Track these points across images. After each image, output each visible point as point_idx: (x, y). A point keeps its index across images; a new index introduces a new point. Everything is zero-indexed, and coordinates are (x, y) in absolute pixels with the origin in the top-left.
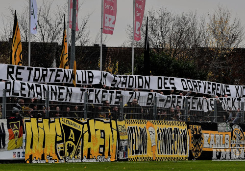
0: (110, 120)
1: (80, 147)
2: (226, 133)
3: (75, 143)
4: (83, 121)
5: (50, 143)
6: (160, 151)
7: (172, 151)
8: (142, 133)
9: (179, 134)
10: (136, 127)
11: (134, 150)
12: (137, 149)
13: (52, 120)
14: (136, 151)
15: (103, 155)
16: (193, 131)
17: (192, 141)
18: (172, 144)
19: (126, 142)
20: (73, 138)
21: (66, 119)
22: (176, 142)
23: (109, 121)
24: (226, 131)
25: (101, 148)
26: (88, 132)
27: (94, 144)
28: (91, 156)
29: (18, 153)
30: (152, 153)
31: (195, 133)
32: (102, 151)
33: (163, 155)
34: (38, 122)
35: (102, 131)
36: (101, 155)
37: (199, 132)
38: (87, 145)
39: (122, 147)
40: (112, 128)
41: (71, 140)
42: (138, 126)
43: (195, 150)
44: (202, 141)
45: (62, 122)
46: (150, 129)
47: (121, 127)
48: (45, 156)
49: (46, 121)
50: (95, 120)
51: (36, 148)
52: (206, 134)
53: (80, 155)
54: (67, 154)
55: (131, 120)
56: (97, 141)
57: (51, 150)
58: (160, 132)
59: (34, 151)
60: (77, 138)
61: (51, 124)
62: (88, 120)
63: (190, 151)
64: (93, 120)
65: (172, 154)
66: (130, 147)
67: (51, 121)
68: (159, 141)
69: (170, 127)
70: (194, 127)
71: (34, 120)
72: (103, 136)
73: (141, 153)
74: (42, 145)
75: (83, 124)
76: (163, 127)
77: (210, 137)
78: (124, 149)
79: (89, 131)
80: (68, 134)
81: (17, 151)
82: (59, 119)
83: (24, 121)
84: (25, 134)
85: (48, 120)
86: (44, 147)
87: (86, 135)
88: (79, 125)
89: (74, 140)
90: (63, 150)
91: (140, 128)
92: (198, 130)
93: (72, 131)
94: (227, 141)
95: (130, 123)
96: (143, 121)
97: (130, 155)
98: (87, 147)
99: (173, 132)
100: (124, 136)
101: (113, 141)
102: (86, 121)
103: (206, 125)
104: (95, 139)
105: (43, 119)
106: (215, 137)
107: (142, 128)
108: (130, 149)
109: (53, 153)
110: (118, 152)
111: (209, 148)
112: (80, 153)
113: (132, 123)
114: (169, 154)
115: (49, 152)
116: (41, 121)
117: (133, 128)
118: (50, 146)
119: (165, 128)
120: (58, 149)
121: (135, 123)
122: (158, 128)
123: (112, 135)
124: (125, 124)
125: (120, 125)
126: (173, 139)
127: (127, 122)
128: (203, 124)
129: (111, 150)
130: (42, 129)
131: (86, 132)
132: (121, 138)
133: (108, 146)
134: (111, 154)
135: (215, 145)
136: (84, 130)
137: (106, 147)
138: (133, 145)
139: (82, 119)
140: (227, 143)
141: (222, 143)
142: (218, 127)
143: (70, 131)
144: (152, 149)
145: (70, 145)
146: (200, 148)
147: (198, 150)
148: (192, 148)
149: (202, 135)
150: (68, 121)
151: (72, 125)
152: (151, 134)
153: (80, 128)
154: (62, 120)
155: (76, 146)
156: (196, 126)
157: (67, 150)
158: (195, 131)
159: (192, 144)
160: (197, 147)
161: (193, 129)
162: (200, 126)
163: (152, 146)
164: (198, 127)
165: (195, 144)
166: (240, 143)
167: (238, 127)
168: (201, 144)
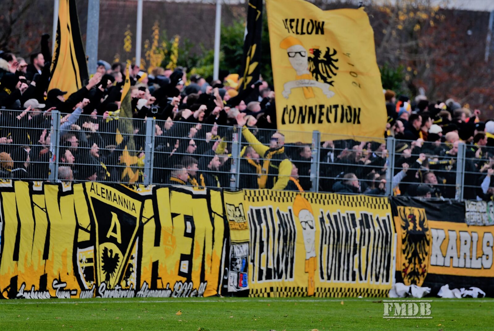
0: (208, 192)
1: (132, 258)
2: (486, 229)
3: (123, 247)
4: (143, 191)
5: (62, 246)
6: (325, 271)
7: (354, 274)
8: (283, 224)
9: (372, 230)
10: (271, 210)
11: (264, 268)
12: (271, 266)
13: (66, 187)
14: (269, 271)
15: (189, 280)
16: (406, 221)
17: (404, 247)
18: (355, 253)
19: (245, 247)
20: (118, 237)
21: (100, 186)
22: (364, 249)
23: (204, 192)
24: (487, 223)
25: (183, 262)
26: (153, 219)
27: (167, 252)
28: (159, 281)
31: (411, 228)
32: (185, 269)
33: (333, 283)
34: (32, 192)
35: (188, 218)
36: (184, 279)
37: (421, 224)
38: (150, 253)
39: (234, 259)
40: (210, 211)
41: (113, 240)
42: (275, 206)
43: (409, 271)
44: (427, 248)
45: (91, 194)
46: (304, 215)
47: (232, 208)
48: (50, 280)
49: (52, 191)
50: (171, 189)
51: (27, 260)
52: (438, 231)
53: (133, 279)
54: (101, 275)
56: (174, 244)
57: (65, 265)
58: (327, 224)
59: (22, 268)
60: (126, 236)
61: (62, 198)
62: (154, 190)
63: (398, 275)
64: (167, 189)
65: (354, 279)
66: (253, 261)
67: (65, 190)
68: (325, 247)
69: (351, 210)
70: (408, 212)
71: (22, 187)
72: (189, 231)
73: (280, 277)
74: (42, 251)
75: (142, 199)
76: (334, 209)
77: (446, 239)
78: (239, 266)
79: (156, 216)
80: (105, 224)
82: (84, 186)
84: (1, 223)
86: (46, 257)
87: (149, 229)
89: (119, 241)
90: (92, 264)
91: (278, 212)
92: (417, 219)
93: (115, 216)
94: (487, 251)
95: (255, 198)
96: (287, 195)
97: (253, 280)
98: (151, 258)
99: (358, 223)
100: (241, 232)
101: (213, 244)
102: (148, 191)
103: (438, 207)
104: (170, 238)
105: (45, 186)
106: (458, 238)
107: (284, 211)
108: (254, 265)
109: (68, 274)
110: (226, 273)
111: (444, 266)
112: (132, 274)
113: (260, 199)
114: (348, 279)
115: (59, 269)
116: (40, 189)
117: (262, 212)
118: (62, 256)
119: (339, 213)
120: (81, 261)
121: (267, 199)
122: (322, 213)
123: (212, 228)
124: (242, 201)
125: (230, 205)
126: (358, 242)
127: (248, 195)
128: (432, 204)
129: (207, 267)
130: (42, 209)
131: (149, 220)
132: (234, 236)
133: (201, 256)
134: (206, 279)
135: (459, 258)
136: (144, 215)
137: (196, 258)
138: (262, 255)
139: (140, 185)
140: (488, 255)
141: (474, 254)
142: (468, 212)
143: (111, 216)
144: (307, 266)
145: (109, 254)
146: (423, 265)
147: (418, 272)
148: (404, 264)
149: (427, 233)
150: (104, 191)
151: (116, 200)
152: (304, 227)
153: (134, 209)
154: (92, 189)
155: (124, 255)
156: (413, 208)
157: (103, 264)
158: (410, 221)
159: (404, 256)
160: (415, 264)
161: (405, 216)
162: (424, 210)
163: (306, 260)
164: (419, 210)
165: (410, 255)
168: (424, 255)
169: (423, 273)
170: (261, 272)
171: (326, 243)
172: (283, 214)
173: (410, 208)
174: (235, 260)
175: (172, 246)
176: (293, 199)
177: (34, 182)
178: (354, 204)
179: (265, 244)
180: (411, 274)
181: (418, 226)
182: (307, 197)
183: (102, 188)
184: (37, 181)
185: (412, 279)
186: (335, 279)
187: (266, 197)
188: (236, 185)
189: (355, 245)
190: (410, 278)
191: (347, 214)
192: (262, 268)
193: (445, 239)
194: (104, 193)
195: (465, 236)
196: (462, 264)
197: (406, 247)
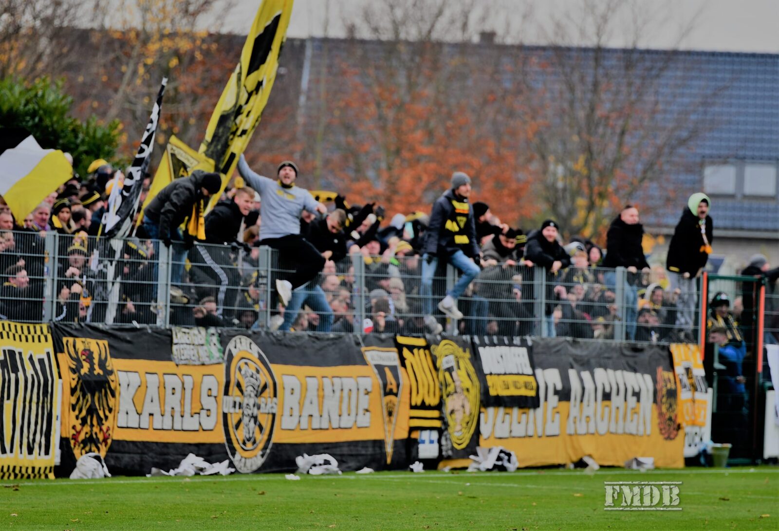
2: (205, 370)
9: (21, 374)
16: (77, 360)
17: (73, 400)
22: (8, 404)
24: (207, 361)
31: (85, 370)
37: (102, 364)
43: (82, 437)
44: (111, 403)
52: (129, 375)
63: (64, 443)
77: (142, 387)
92: (96, 356)
94: (208, 403)
103: (128, 338)
106: (162, 384)
111: (139, 428)
128: (119, 333)
135: (163, 415)
140: (208, 410)
141: (187, 408)
142: (176, 344)
146: (104, 428)
147: (98, 439)
148: (74, 427)
149: (112, 377)
156: (89, 340)
158: (84, 360)
159: (74, 414)
160: (92, 426)
161: (77, 353)
162: (106, 342)
164: (97, 344)
165: (84, 413)
166: (259, 408)
167: (251, 343)
168: (107, 413)
169: (105, 440)
173: (83, 339)
180: (85, 442)
181: (96, 367)
185: (87, 449)
190: (83, 448)
193: (139, 386)
195: (172, 381)
196: (167, 425)
197: (78, 400)
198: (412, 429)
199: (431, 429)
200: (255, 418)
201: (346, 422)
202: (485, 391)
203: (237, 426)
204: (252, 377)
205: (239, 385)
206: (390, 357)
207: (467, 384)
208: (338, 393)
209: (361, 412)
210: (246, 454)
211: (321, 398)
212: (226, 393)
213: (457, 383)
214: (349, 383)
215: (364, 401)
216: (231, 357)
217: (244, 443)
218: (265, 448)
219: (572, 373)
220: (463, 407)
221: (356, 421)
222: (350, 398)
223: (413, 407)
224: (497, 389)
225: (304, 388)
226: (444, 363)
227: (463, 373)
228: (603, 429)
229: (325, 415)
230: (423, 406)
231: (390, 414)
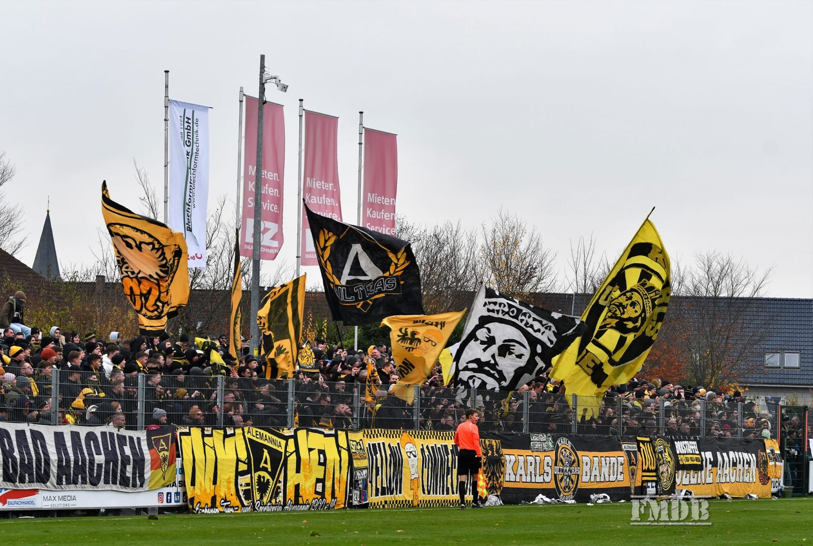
0: (336, 432)
1: (280, 482)
2: (546, 453)
3: (272, 474)
4: (287, 432)
5: (227, 474)
6: (426, 488)
7: (448, 489)
8: (393, 454)
10: (383, 443)
11: (379, 487)
12: (385, 485)
13: (230, 431)
14: (383, 488)
15: (323, 497)
16: (486, 449)
17: (485, 468)
18: (448, 474)
19: (365, 472)
20: (269, 466)
21: (255, 429)
23: (333, 432)
24: (547, 449)
25: (318, 484)
26: (295, 453)
27: (306, 477)
28: (300, 499)
29: (168, 494)
30: (411, 492)
31: (490, 454)
32: (319, 489)
33: (432, 497)
34: (204, 436)
35: (321, 452)
36: (319, 496)
37: (497, 451)
38: (293, 478)
40: (338, 446)
41: (265, 469)
42: (387, 441)
43: (489, 486)
44: (502, 470)
45: (248, 436)
46: (409, 447)
47: (355, 443)
48: (218, 499)
49: (218, 434)
50: (308, 431)
51: (201, 485)
52: (510, 457)
53: (280, 497)
54: (257, 496)
55: (373, 430)
56: (311, 471)
57: (229, 488)
58: (427, 453)
59: (197, 491)
60: (274, 466)
61: (227, 440)
62: (296, 431)
64: (305, 431)
65: (448, 493)
66: (371, 482)
67: (228, 433)
68: (425, 470)
69: (444, 443)
70: (487, 443)
71: (196, 432)
72: (322, 461)
73: (392, 493)
74: (212, 478)
75: (286, 438)
76: (432, 442)
77: (517, 461)
78: (361, 486)
79: (297, 451)
80: (258, 458)
81: (165, 490)
82: (243, 430)
83: (178, 434)
84: (181, 459)
85: (222, 432)
86: (215, 482)
87: (292, 459)
88: (279, 440)
89: (270, 470)
90: (250, 487)
91: (389, 445)
92: (495, 447)
93: (266, 451)
94: (547, 469)
95: (372, 436)
96: (396, 433)
97: (372, 496)
98: (294, 482)
99: (450, 452)
100: (361, 461)
101: (340, 470)
102: (290, 433)
103: (510, 439)
104: (308, 467)
105: (213, 430)
106: (526, 461)
107: (394, 445)
108: (372, 485)
109: (232, 495)
110: (351, 492)
111: (515, 481)
112: (280, 494)
113: (375, 436)
114: (443, 494)
115: (225, 491)
116: (210, 433)
117: (377, 445)
118: (227, 482)
119: (435, 445)
120: (241, 485)
121: (380, 436)
122: (422, 445)
123: (339, 459)
124: (362, 438)
125: (353, 441)
126: (450, 466)
127: (367, 433)
128: (505, 436)
129: (336, 487)
130: (211, 448)
131: (291, 454)
132: (356, 464)
133: (332, 479)
134: (336, 496)
135: (526, 476)
136: (288, 450)
137: (328, 481)
138: (378, 477)
139: (285, 428)
140: (548, 473)
141: (538, 472)
142: (532, 441)
143: (264, 451)
144: (412, 485)
145: (262, 480)
146: (499, 482)
148: (486, 481)
149: (502, 457)
150: (258, 433)
151: (267, 440)
152: (409, 455)
153: (281, 446)
154: (248, 432)
155: (273, 481)
156: (491, 439)
157: (258, 487)
158: (489, 449)
159: (485, 475)
160: (493, 481)
161: (486, 446)
162: (499, 441)
163: (411, 480)
164: (495, 441)
165: (490, 474)
166: (571, 472)
167: (568, 441)
168: (500, 474)
169: (500, 487)
170: (377, 489)
171: (426, 467)
172: (393, 447)
173: (489, 439)
174: (358, 481)
175: (310, 473)
176: (400, 435)
177: (206, 428)
178: (447, 438)
179: (380, 469)
180: (490, 488)
181: (495, 453)
182: (411, 434)
183: (256, 431)
184: (208, 427)
185: (492, 492)
186: (433, 494)
187: (380, 434)
188: (357, 426)
189: (448, 467)
190: (490, 491)
191: (442, 445)
192: (378, 487)
193: (515, 462)
194: (258, 435)
195: (530, 459)
196: (529, 480)
197: (487, 468)
198: (643, 482)
199: (652, 481)
200: (569, 477)
201: (612, 478)
202: (677, 461)
203: (561, 480)
204: (567, 457)
205: (561, 461)
206: (633, 447)
207: (669, 459)
208: (608, 465)
209: (619, 474)
210: (565, 494)
211: (600, 467)
212: (556, 465)
213: (664, 459)
214: (613, 460)
215: (620, 469)
216: (558, 447)
217: (565, 489)
218: (574, 491)
219: (718, 453)
220: (667, 470)
221: (617, 478)
222: (614, 467)
223: (643, 471)
224: (683, 461)
225: (592, 462)
226: (659, 448)
227: (667, 454)
228: (733, 480)
229: (602, 475)
230: (648, 470)
231: (633, 474)
